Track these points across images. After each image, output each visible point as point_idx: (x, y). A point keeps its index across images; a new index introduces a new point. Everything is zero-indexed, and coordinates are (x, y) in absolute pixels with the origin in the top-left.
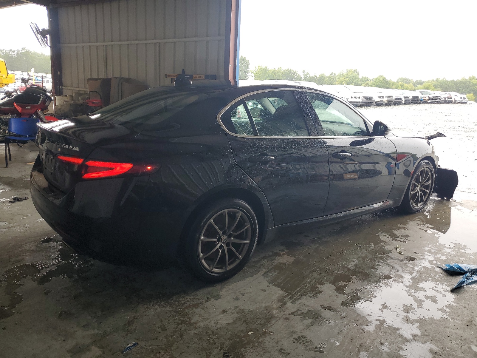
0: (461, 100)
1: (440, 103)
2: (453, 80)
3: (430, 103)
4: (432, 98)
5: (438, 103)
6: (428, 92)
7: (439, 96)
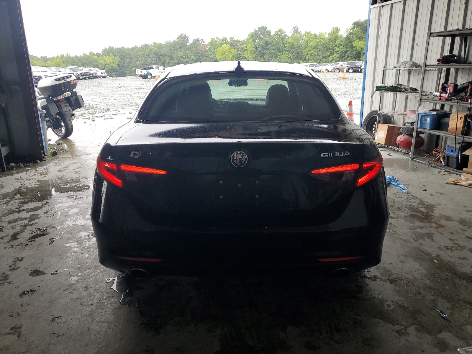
0: (102, 74)
1: (89, 78)
2: (76, 56)
3: (83, 79)
4: (83, 74)
5: (89, 79)
6: (78, 68)
7: (89, 72)
